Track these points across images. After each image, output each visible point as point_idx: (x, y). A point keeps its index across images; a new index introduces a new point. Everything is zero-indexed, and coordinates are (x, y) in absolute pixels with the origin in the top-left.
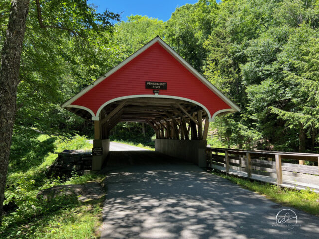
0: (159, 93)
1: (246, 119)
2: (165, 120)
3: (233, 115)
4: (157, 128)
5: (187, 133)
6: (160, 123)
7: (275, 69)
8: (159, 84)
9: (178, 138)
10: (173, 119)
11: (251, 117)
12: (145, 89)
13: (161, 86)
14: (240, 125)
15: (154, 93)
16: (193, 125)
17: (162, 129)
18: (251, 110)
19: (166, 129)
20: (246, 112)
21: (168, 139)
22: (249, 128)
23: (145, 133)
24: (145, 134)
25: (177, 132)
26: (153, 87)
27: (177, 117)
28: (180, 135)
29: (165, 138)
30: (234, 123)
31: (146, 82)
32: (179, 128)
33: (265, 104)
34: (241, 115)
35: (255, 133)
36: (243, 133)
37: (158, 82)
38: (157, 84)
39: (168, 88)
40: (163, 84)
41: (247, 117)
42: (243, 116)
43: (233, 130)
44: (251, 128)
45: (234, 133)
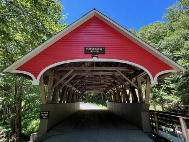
0: (97, 57)
1: (165, 88)
2: (112, 90)
3: (156, 86)
4: (108, 95)
5: (128, 97)
6: (109, 92)
7: (183, 54)
8: (97, 49)
9: (121, 101)
10: (117, 87)
11: (169, 87)
12: (84, 54)
13: (99, 51)
14: (161, 92)
15: (92, 57)
16: (132, 90)
17: (111, 95)
18: (168, 82)
19: (113, 95)
20: (164, 84)
21: (114, 102)
22: (168, 94)
23: (103, 98)
24: (104, 100)
25: (120, 97)
26: (92, 51)
27: (119, 86)
28: (122, 99)
29: (113, 102)
30: (158, 91)
31: (85, 48)
32: (121, 93)
33: (181, 76)
34: (161, 86)
35: (173, 97)
36: (164, 97)
37: (96, 48)
38: (95, 49)
39: (106, 52)
40: (101, 49)
41: (165, 87)
42: (162, 86)
43: (157, 96)
44: (170, 94)
45: (158, 97)
